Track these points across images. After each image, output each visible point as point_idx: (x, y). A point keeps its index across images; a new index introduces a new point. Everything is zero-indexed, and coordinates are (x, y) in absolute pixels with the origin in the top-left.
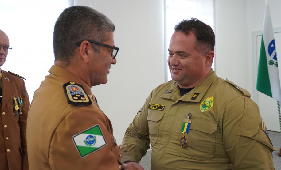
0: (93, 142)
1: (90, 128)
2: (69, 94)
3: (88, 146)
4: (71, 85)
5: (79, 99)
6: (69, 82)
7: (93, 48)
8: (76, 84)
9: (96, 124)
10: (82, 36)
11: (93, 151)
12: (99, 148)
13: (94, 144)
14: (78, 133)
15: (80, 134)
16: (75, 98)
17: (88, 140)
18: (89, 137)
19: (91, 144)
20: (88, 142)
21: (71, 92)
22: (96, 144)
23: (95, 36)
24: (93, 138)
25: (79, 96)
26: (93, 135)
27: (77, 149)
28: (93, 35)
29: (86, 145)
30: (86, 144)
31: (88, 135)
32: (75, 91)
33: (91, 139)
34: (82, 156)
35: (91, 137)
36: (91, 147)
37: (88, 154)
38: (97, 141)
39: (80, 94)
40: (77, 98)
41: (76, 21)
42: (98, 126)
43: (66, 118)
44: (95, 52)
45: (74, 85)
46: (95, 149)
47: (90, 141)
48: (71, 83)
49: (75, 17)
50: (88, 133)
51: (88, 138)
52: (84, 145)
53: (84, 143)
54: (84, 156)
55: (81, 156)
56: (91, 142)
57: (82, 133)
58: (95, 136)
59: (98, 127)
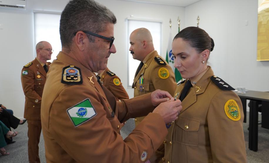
0: (85, 113)
1: (81, 102)
2: (65, 75)
3: (81, 117)
4: (70, 68)
5: (72, 79)
6: (70, 66)
7: (89, 38)
8: (75, 67)
9: (86, 98)
10: (78, 27)
11: (85, 121)
12: (90, 118)
13: (85, 115)
14: (70, 107)
15: (73, 107)
16: (68, 78)
17: (80, 112)
18: (81, 109)
19: (82, 115)
20: (80, 113)
21: (67, 74)
22: (87, 115)
23: (90, 27)
24: (84, 110)
25: (73, 76)
26: (84, 108)
27: (71, 120)
28: (88, 26)
29: (78, 117)
30: (78, 115)
31: (80, 108)
32: (71, 73)
33: (83, 111)
34: (76, 126)
35: (82, 109)
36: (83, 117)
37: (81, 123)
38: (88, 112)
39: (74, 75)
40: (70, 78)
41: (75, 13)
42: (88, 99)
43: (60, 95)
44: (90, 42)
45: (73, 67)
46: (86, 119)
47: (81, 113)
48: (71, 66)
49: (75, 8)
50: (80, 107)
51: (79, 110)
52: (77, 116)
53: (77, 115)
54: (77, 125)
55: (74, 126)
56: (83, 114)
57: (74, 106)
58: (86, 109)
59: (88, 101)
